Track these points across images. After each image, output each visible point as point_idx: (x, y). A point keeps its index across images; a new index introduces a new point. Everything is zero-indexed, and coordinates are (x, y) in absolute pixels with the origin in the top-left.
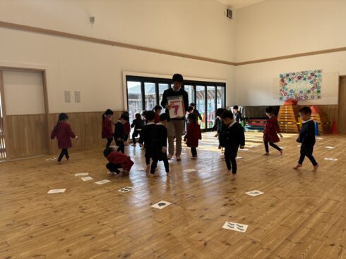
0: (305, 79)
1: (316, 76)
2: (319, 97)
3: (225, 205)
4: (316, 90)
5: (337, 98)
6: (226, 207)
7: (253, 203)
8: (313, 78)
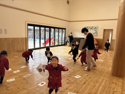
0: (93, 29)
1: (96, 28)
2: (97, 36)
3: (67, 83)
4: (96, 33)
5: (102, 37)
6: (68, 84)
7: (78, 82)
8: (95, 29)
